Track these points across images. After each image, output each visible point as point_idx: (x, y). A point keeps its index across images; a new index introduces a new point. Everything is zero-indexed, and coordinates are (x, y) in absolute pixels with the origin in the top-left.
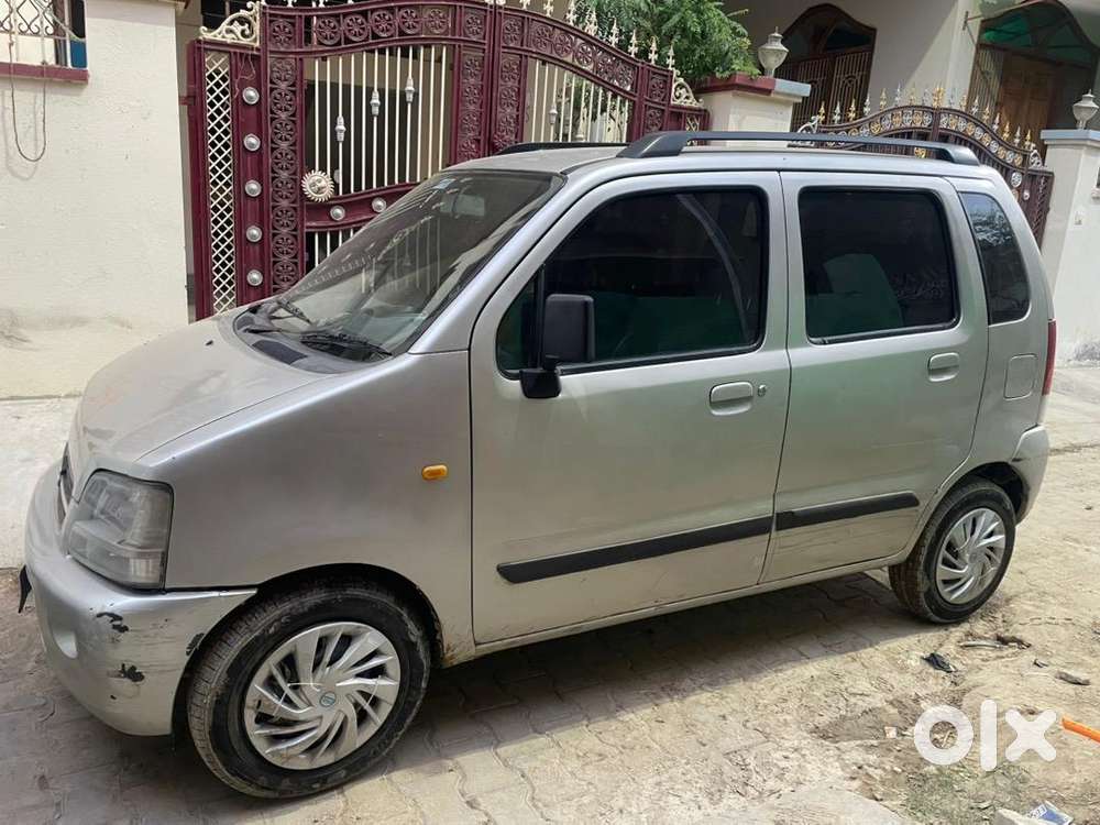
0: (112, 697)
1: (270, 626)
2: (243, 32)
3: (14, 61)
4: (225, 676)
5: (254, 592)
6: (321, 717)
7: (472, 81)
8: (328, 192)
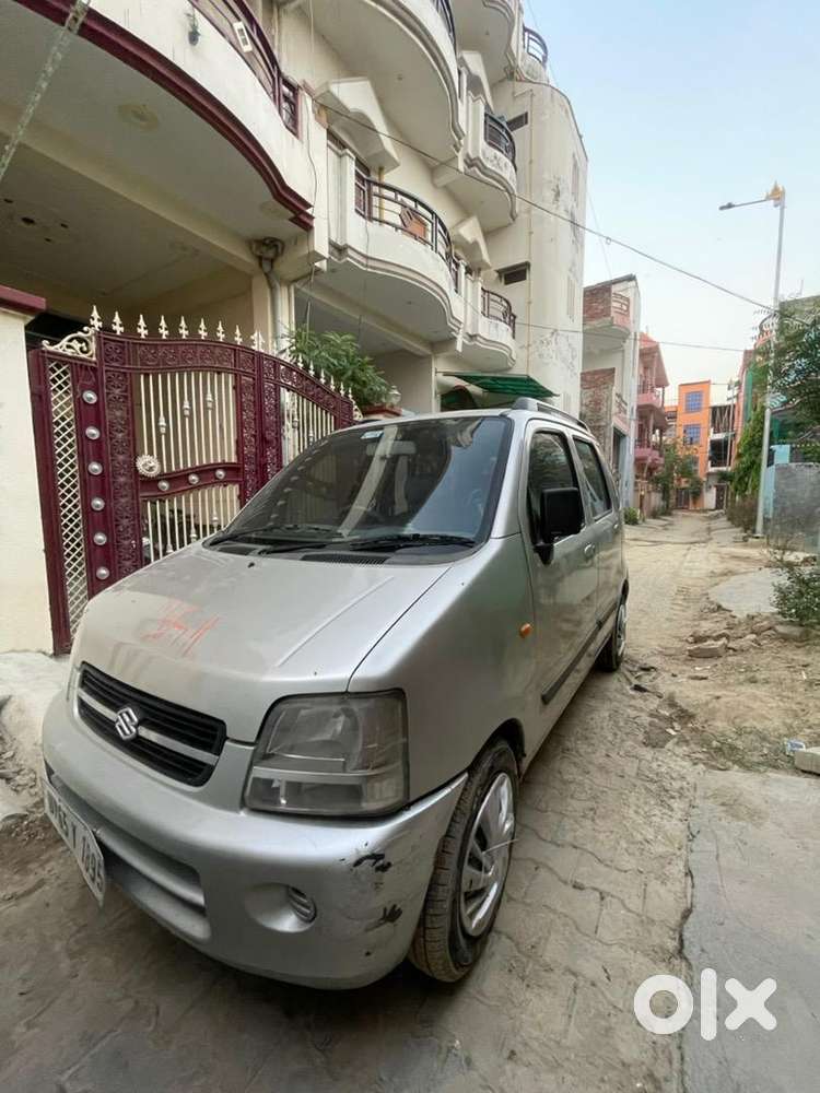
2: (81, 349)
5: (466, 776)
7: (249, 397)
8: (156, 470)
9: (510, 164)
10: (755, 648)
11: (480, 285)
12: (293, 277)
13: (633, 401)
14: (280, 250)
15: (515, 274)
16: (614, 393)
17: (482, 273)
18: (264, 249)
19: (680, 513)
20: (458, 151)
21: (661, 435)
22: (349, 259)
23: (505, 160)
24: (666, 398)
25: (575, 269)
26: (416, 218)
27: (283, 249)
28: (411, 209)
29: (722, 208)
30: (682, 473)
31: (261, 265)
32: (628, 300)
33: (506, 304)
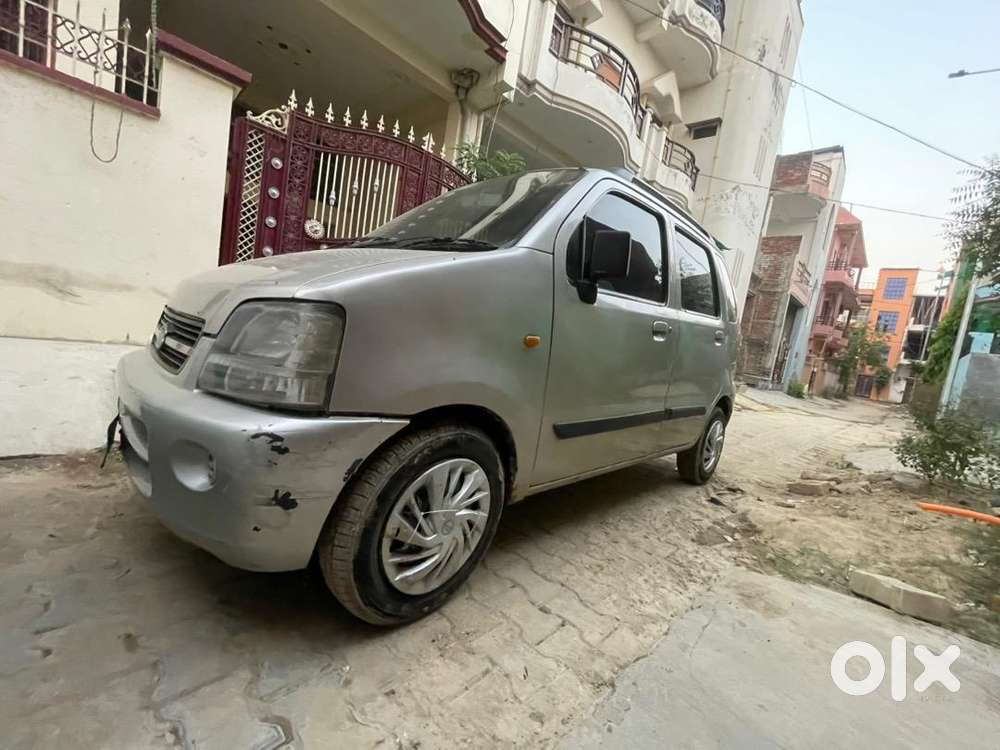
0: (256, 529)
1: (415, 456)
2: (277, 123)
3: (97, 85)
4: (374, 504)
5: (408, 422)
6: (441, 544)
7: (412, 189)
8: (320, 234)
9: (717, 23)
10: (862, 492)
11: (665, 135)
12: (485, 106)
13: (819, 273)
14: (474, 80)
15: (706, 129)
16: (797, 260)
17: (672, 126)
18: (462, 78)
19: (858, 400)
20: (664, 7)
21: (849, 318)
22: (535, 93)
23: (711, 18)
24: (861, 280)
25: (772, 129)
26: (607, 61)
27: (477, 81)
28: (603, 54)
29: (952, 76)
30: (868, 359)
31: (457, 93)
32: (830, 169)
33: (689, 156)
